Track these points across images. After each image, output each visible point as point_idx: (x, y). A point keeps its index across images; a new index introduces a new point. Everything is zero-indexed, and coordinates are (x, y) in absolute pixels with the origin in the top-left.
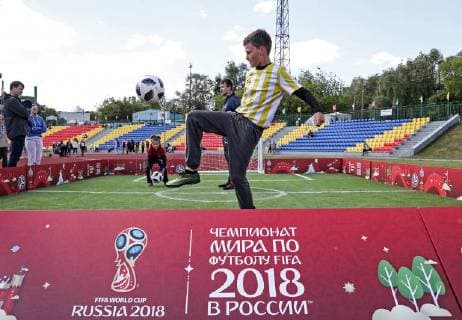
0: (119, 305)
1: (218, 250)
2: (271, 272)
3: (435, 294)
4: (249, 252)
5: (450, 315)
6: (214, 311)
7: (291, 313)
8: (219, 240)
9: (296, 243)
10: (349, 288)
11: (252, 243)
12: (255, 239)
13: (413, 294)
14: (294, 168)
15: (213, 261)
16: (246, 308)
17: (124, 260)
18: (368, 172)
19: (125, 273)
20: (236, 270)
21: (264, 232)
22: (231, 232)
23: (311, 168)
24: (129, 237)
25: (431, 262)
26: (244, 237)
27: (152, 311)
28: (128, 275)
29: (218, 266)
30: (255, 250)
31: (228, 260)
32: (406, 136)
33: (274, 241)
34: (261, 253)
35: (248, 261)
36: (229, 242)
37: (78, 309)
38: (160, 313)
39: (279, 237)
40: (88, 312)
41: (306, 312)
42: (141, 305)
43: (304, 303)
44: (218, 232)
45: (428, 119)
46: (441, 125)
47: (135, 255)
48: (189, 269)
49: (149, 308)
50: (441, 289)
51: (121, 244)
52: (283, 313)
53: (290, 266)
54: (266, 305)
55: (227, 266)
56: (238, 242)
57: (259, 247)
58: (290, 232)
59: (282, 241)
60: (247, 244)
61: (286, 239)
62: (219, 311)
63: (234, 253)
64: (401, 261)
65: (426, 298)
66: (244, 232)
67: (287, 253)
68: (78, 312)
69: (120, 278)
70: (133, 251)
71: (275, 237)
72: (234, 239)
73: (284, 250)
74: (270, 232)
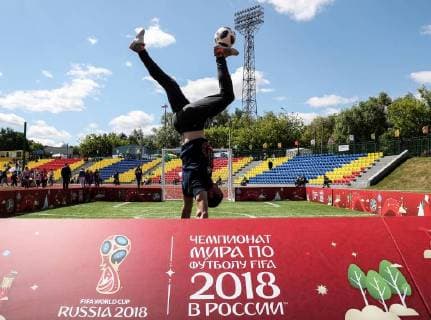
0: (104, 307)
1: (198, 256)
2: (248, 276)
3: (402, 295)
4: (227, 258)
5: (417, 314)
6: (194, 312)
7: (268, 313)
8: (199, 246)
9: (271, 248)
10: (322, 290)
11: (230, 249)
12: (232, 245)
13: (381, 295)
14: (262, 196)
15: (194, 265)
16: (225, 309)
17: (109, 265)
18: (330, 199)
19: (110, 277)
20: (215, 274)
21: (241, 239)
22: (210, 239)
23: (278, 196)
24: (113, 243)
25: (396, 265)
26: (222, 244)
27: (135, 312)
28: (113, 278)
29: (198, 270)
30: (233, 256)
31: (207, 264)
32: (362, 169)
33: (250, 247)
34: (238, 258)
35: (226, 265)
36: (208, 248)
37: (64, 310)
38: (143, 314)
39: (255, 244)
40: (74, 312)
41: (282, 313)
42: (124, 306)
43: (280, 304)
44: (198, 239)
45: (381, 154)
46: (394, 159)
47: (119, 260)
48: (170, 273)
49: (132, 310)
50: (407, 289)
51: (106, 249)
52: (260, 314)
53: (266, 269)
54: (243, 306)
55: (206, 270)
56: (216, 249)
57: (236, 252)
58: (265, 239)
59: (258, 247)
60: (225, 250)
61: (261, 245)
62: (198, 312)
63: (213, 258)
64: (369, 265)
65: (394, 299)
66: (222, 239)
67: (263, 258)
68: (64, 313)
69: (105, 281)
70: (118, 256)
71: (251, 244)
72: (212, 246)
73: (259, 255)
74: (246, 239)
